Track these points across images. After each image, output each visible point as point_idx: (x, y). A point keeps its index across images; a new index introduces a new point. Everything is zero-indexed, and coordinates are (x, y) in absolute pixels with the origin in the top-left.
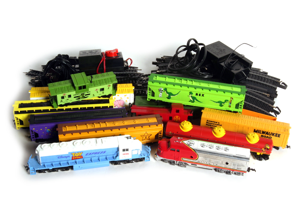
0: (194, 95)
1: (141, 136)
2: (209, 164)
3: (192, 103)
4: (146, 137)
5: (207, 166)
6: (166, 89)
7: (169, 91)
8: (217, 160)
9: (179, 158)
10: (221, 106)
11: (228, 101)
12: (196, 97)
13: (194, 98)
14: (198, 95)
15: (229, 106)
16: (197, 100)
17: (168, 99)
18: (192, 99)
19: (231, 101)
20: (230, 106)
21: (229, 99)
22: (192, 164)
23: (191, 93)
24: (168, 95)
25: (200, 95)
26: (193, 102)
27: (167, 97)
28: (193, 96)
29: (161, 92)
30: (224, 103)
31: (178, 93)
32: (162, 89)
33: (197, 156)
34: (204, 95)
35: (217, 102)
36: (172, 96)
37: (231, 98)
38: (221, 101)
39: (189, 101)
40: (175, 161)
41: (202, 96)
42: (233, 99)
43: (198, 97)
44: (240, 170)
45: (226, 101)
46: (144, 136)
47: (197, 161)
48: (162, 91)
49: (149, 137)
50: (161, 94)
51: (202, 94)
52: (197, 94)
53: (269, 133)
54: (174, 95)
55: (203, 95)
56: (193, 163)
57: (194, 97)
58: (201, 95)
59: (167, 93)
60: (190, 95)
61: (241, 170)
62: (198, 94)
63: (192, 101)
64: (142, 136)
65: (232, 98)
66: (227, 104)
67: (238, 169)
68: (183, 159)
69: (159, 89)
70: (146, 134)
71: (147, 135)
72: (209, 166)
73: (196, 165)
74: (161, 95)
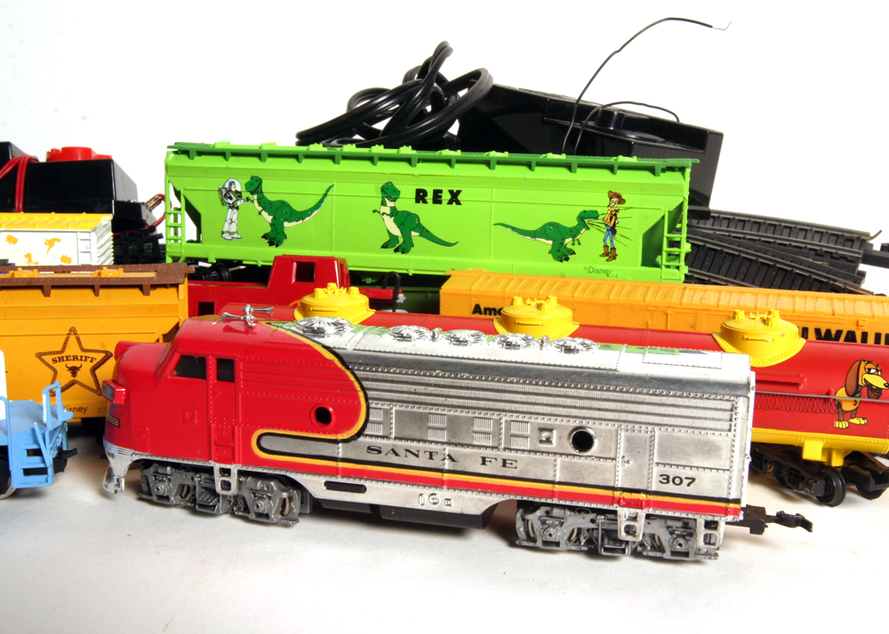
0: (406, 203)
1: (40, 356)
2: (447, 465)
3: (399, 255)
4: (74, 370)
5: (438, 484)
6: (255, 186)
7: (272, 191)
8: (505, 418)
9: (239, 431)
10: (562, 254)
11: (595, 215)
12: (419, 209)
13: (407, 221)
14: (430, 197)
15: (606, 254)
16: (425, 233)
17: (271, 244)
18: (396, 231)
19: (614, 215)
20: (610, 254)
21: (601, 204)
22: (330, 486)
23: (389, 192)
24: (269, 218)
25: (437, 198)
26: (403, 249)
27: (265, 237)
28: (400, 208)
29: (233, 207)
30: (574, 233)
31: (321, 201)
32: (238, 187)
33: (357, 397)
34: (460, 198)
35: (533, 234)
36: (289, 220)
37: (612, 195)
38: (555, 225)
39: (385, 246)
40: (217, 466)
41: (450, 202)
42: (621, 201)
43: (428, 214)
44: (683, 489)
45: (586, 218)
46: (60, 356)
47: (358, 450)
48: (239, 194)
49: (93, 370)
50: (235, 216)
51: (451, 192)
52: (420, 196)
53: (865, 335)
54: (301, 216)
55: (455, 197)
56: (335, 471)
57: (408, 214)
58: (446, 196)
59: (266, 205)
60: (383, 203)
61: (691, 490)
62: (425, 193)
63: (401, 240)
64: (48, 359)
65: (619, 196)
66: (593, 239)
67: (670, 488)
68: (265, 443)
69: (220, 190)
70: (73, 350)
71: (79, 353)
72: (453, 485)
73: (361, 489)
74: (233, 228)
